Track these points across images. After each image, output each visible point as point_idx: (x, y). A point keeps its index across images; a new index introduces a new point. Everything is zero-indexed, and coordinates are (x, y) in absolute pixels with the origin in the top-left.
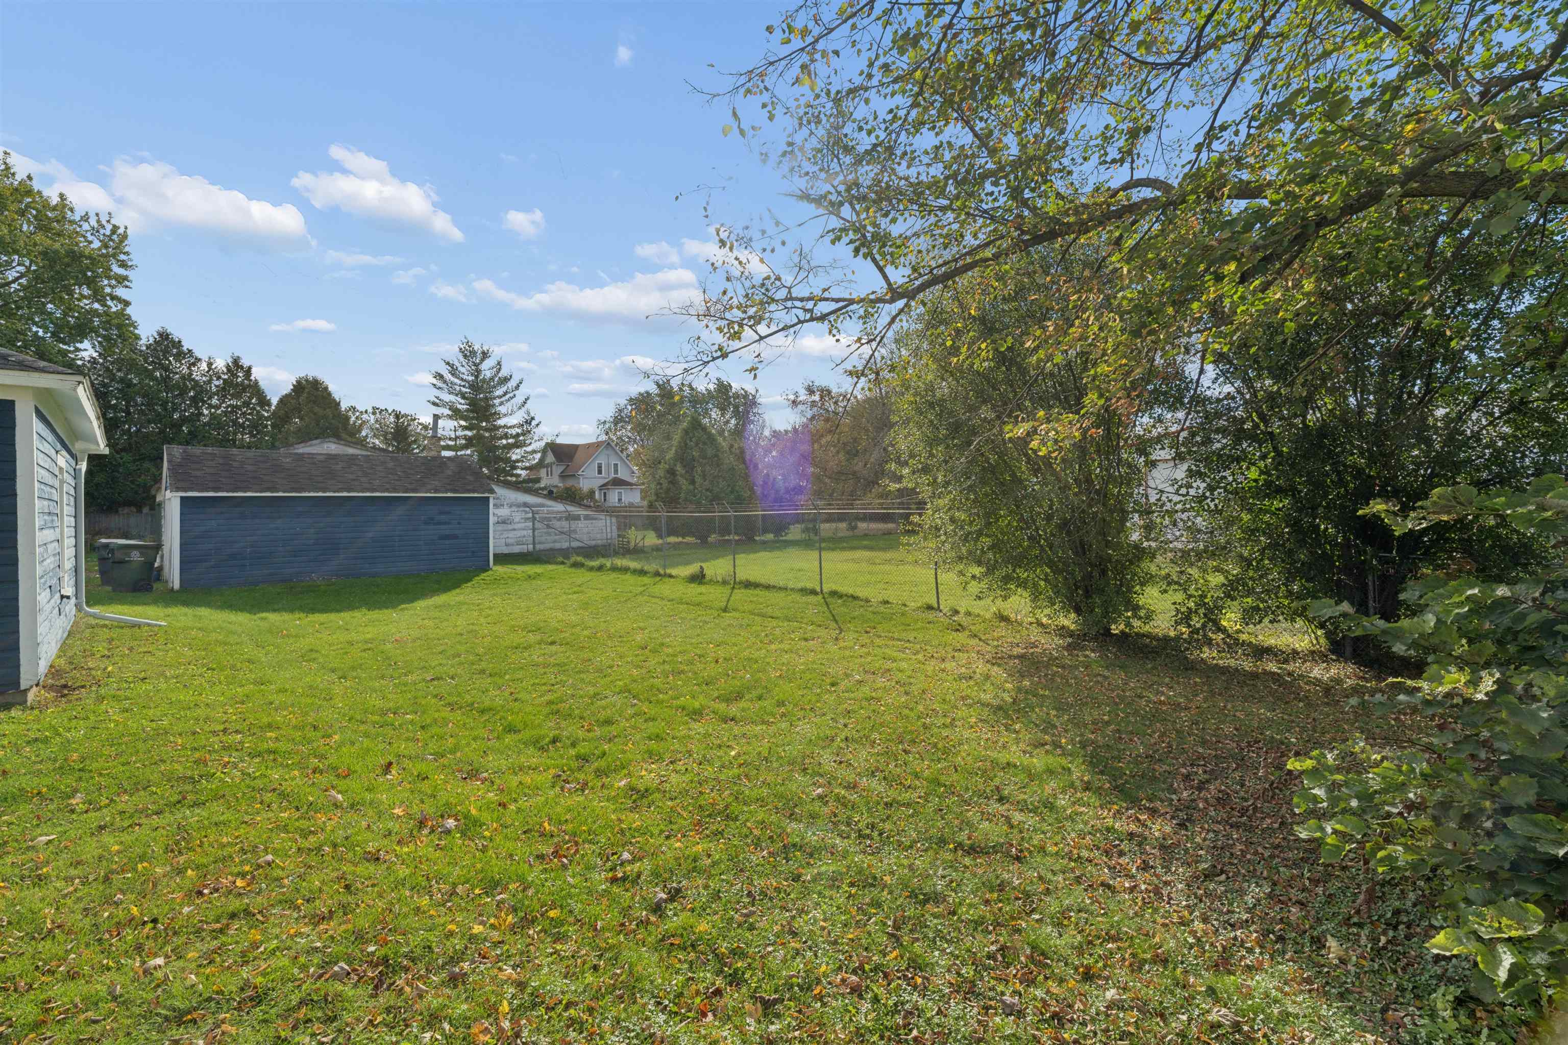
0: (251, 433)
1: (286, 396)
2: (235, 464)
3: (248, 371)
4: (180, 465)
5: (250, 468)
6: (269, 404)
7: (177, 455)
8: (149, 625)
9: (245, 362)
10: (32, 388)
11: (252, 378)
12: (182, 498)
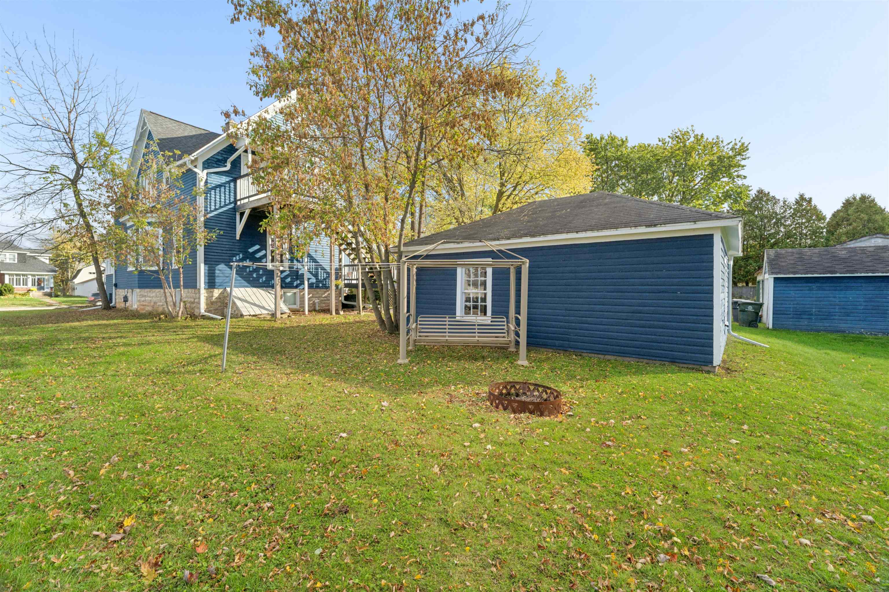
0: (811, 238)
1: (838, 211)
2: (806, 257)
3: (810, 201)
4: (773, 260)
5: (816, 259)
6: (824, 218)
7: (772, 254)
8: (760, 346)
9: (807, 196)
10: (721, 227)
11: (813, 203)
12: (775, 278)
